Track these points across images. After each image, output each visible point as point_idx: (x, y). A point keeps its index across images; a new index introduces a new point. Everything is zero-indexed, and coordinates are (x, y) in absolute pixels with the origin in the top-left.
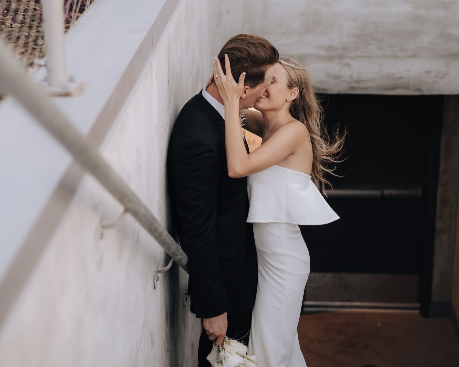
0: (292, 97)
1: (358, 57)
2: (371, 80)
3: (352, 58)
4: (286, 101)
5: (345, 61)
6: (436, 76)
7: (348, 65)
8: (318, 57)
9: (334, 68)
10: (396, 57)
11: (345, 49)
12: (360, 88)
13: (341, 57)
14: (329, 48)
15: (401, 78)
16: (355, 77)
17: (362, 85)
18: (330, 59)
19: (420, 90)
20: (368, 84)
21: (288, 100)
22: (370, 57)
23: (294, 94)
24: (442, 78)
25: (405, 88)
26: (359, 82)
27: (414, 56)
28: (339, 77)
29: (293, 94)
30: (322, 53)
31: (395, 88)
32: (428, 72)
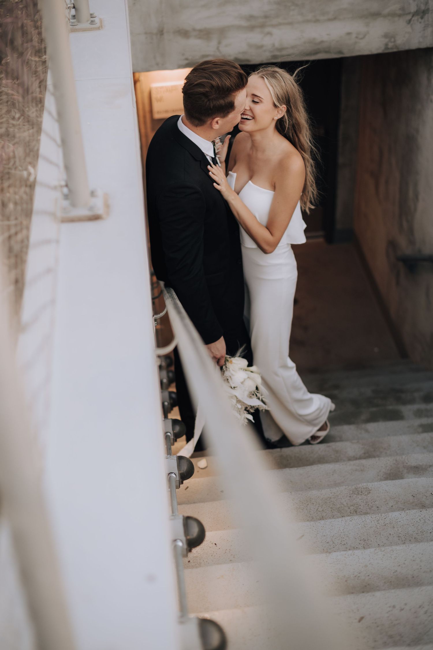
0: (279, 115)
1: (280, 24)
2: (293, 47)
3: (274, 26)
4: (273, 119)
5: (267, 30)
6: (357, 37)
7: (270, 34)
8: (239, 28)
9: (255, 38)
10: (317, 21)
11: (266, 17)
12: (283, 56)
13: (263, 26)
14: (251, 17)
15: (322, 42)
16: (277, 45)
17: (284, 53)
18: (252, 28)
19: (340, 52)
20: (290, 51)
21: (274, 118)
22: (290, 24)
23: (282, 112)
24: (362, 39)
25: (326, 52)
26: (281, 49)
27: (335, 19)
28: (261, 47)
29: (280, 112)
30: (244, 23)
31: (316, 53)
32: (349, 34)
